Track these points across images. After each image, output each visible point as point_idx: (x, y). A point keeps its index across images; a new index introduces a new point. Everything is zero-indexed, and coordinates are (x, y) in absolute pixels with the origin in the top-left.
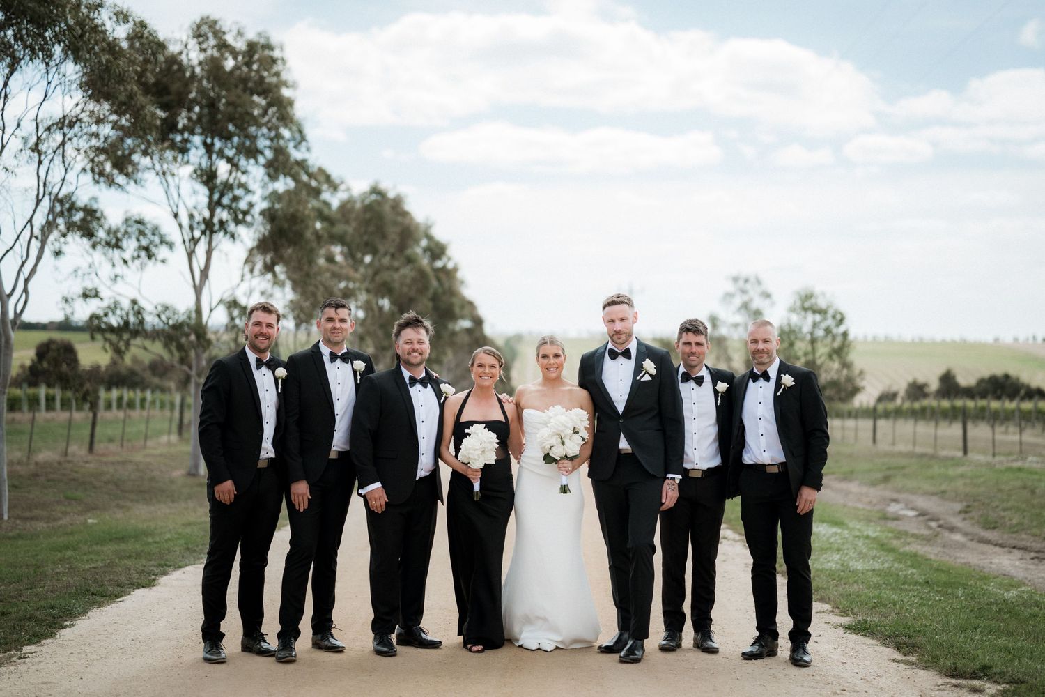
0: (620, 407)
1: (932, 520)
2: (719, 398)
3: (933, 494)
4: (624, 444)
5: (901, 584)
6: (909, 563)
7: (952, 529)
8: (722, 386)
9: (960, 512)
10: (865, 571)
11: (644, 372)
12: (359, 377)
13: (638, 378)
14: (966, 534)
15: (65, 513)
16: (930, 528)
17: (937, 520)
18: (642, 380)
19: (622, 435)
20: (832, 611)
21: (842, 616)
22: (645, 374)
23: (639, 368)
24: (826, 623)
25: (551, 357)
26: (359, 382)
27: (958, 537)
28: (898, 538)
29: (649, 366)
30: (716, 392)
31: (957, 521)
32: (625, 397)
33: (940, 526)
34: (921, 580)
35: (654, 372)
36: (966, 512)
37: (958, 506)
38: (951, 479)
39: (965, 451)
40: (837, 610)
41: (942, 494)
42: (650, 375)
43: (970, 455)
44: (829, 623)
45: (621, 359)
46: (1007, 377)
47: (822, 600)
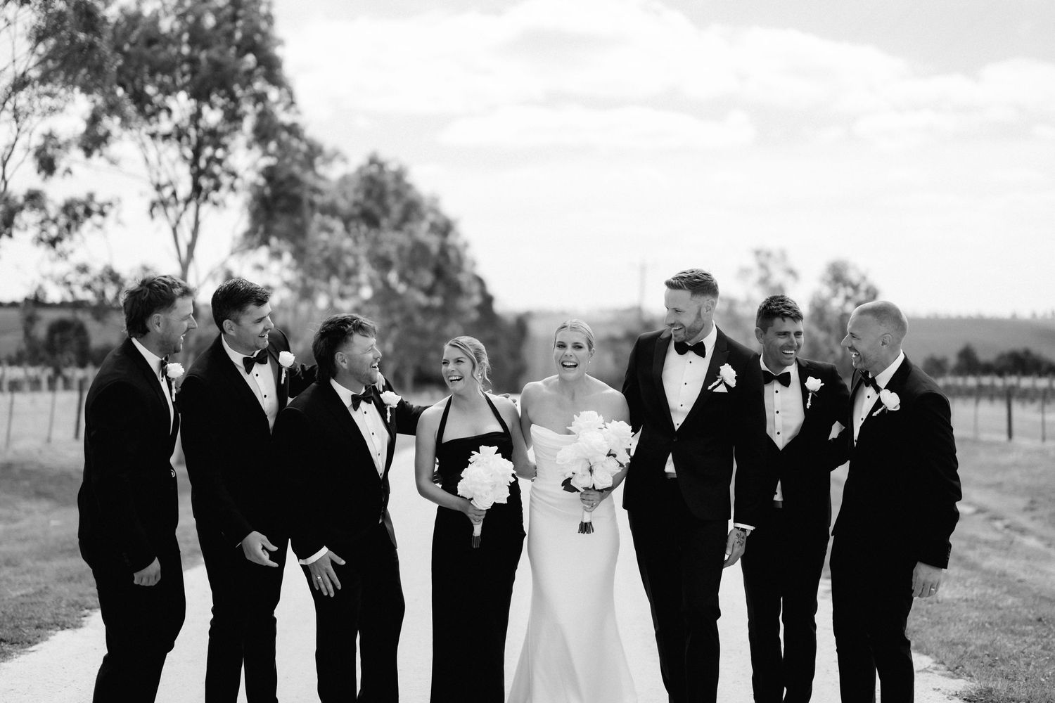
0: (678, 420)
1: (994, 518)
2: (809, 400)
3: (989, 486)
4: (670, 468)
5: (1010, 625)
6: (1005, 589)
7: (1023, 531)
8: (814, 384)
9: (1025, 510)
10: (955, 602)
11: (719, 380)
12: (284, 375)
13: (710, 388)
14: (1041, 538)
15: (29, 512)
16: (996, 530)
17: (1001, 519)
18: (715, 390)
19: (670, 457)
20: (936, 669)
21: (953, 678)
22: (720, 383)
23: (713, 374)
24: (934, 689)
25: (569, 346)
26: (283, 382)
27: (1031, 542)
28: (972, 548)
29: (728, 374)
30: (805, 391)
31: (1024, 520)
32: (688, 408)
33: (1007, 527)
34: (1030, 616)
35: (733, 383)
36: (1032, 509)
37: (1021, 502)
38: (1006, 468)
39: (1010, 433)
40: (942, 667)
41: (998, 486)
42: (727, 386)
43: (1016, 438)
44: (939, 689)
45: (691, 355)
46: (1027, 353)
47: (920, 649)
